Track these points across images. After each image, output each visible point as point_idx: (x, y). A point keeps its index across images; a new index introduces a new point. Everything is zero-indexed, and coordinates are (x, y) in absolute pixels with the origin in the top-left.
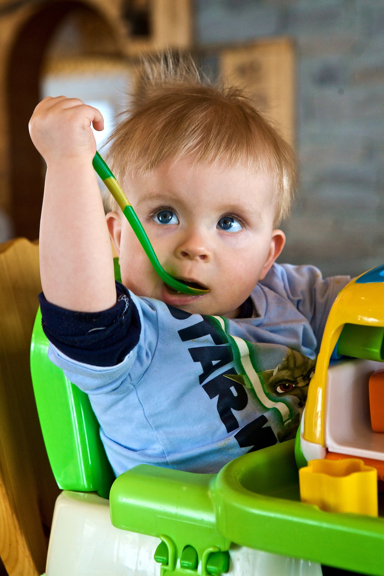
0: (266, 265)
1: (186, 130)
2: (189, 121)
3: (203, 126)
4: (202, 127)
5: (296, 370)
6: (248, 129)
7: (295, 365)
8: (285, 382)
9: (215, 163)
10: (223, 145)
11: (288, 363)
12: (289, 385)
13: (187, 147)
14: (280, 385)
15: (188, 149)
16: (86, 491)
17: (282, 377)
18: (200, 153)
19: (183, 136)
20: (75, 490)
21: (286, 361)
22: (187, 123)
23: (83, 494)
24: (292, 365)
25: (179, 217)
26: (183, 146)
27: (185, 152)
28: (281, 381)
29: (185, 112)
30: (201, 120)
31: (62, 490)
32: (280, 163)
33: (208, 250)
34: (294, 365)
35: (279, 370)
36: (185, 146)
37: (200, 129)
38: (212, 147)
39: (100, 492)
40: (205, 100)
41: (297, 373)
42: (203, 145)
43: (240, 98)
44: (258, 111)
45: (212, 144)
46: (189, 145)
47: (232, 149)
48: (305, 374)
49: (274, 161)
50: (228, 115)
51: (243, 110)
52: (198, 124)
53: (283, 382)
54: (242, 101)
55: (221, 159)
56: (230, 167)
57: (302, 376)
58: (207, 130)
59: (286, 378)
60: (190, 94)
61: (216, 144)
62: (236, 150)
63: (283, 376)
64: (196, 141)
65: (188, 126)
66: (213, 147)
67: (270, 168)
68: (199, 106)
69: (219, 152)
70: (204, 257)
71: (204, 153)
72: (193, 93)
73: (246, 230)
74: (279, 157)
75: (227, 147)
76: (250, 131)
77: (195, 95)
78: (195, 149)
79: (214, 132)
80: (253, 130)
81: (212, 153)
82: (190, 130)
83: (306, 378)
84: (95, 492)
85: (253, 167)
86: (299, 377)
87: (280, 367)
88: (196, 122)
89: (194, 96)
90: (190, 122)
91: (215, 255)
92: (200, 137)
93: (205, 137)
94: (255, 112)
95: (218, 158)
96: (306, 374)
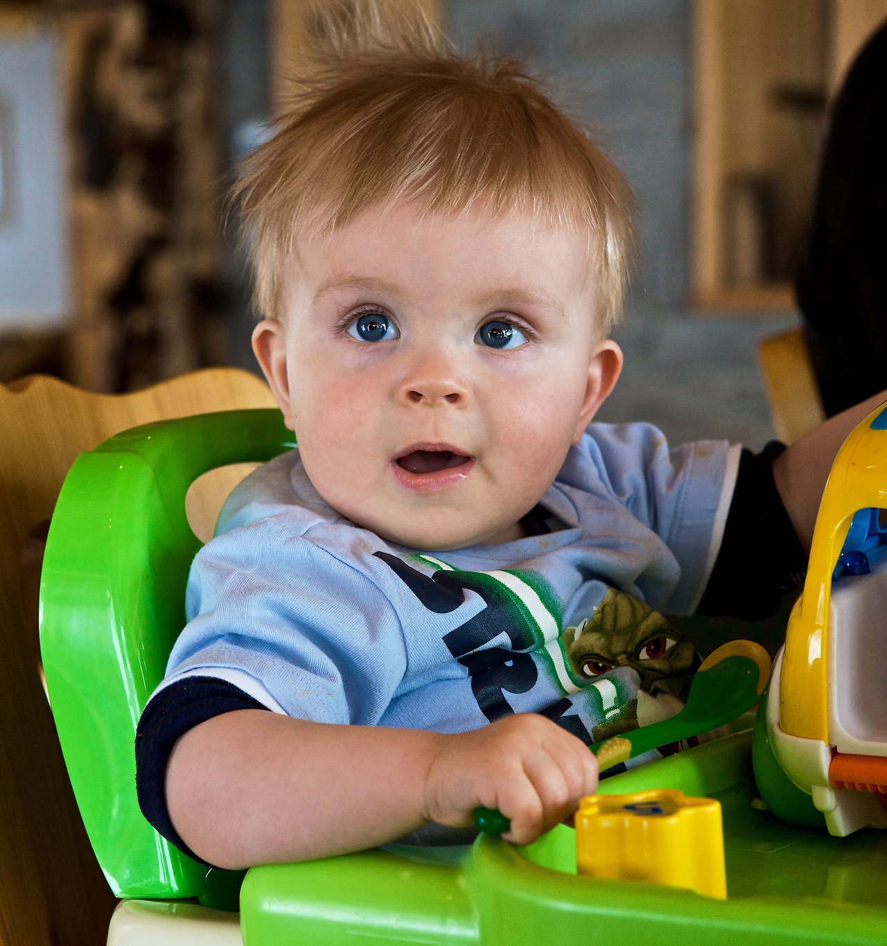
0: (582, 413)
1: (407, 146)
2: (412, 128)
3: (440, 138)
4: (437, 141)
5: (615, 638)
6: (533, 141)
7: (615, 625)
8: (597, 659)
9: (466, 211)
10: (483, 173)
11: (602, 619)
12: (603, 666)
13: (408, 181)
14: (588, 663)
15: (411, 184)
16: (174, 897)
17: (591, 649)
18: (435, 191)
19: (400, 160)
20: (151, 896)
21: (599, 613)
22: (409, 132)
23: (168, 904)
24: (608, 623)
25: (400, 325)
26: (401, 179)
27: (404, 191)
28: (588, 655)
29: (404, 109)
30: (438, 126)
31: (120, 899)
32: (599, 208)
33: (461, 383)
34: (613, 624)
35: (585, 631)
36: (405, 178)
37: (434, 145)
38: (460, 180)
39: (203, 899)
40: (444, 84)
41: (618, 645)
42: (441, 175)
43: (518, 79)
44: (554, 105)
45: (458, 173)
46: (413, 176)
47: (499, 182)
48: (629, 649)
49: (586, 208)
50: (492, 114)
51: (522, 103)
52: (431, 134)
53: (592, 658)
54: (521, 85)
55: (478, 202)
56: (496, 217)
57: (625, 652)
58: (449, 144)
59: (597, 651)
60: (415, 74)
61: (468, 172)
62: (508, 184)
63: (592, 646)
64: (427, 169)
65: (412, 139)
66: (461, 178)
67: (579, 219)
68: (432, 98)
69: (474, 189)
70: (453, 398)
71: (444, 192)
72: (419, 72)
73: (537, 343)
74: (596, 196)
75: (490, 176)
76: (537, 143)
77: (424, 75)
78: (426, 184)
79: (463, 148)
80: (541, 141)
81: (459, 193)
82: (416, 144)
83: (633, 658)
84: (193, 900)
85: (543, 214)
86: (621, 653)
87: (586, 623)
88: (427, 129)
89: (423, 77)
90: (415, 129)
91: (476, 392)
92: (435, 159)
93: (444, 160)
94: (549, 107)
95: (471, 200)
96: (632, 650)
